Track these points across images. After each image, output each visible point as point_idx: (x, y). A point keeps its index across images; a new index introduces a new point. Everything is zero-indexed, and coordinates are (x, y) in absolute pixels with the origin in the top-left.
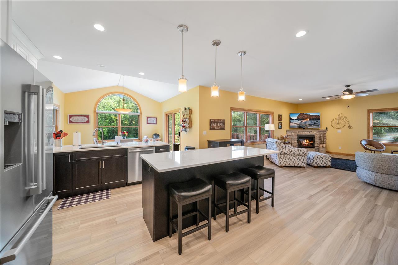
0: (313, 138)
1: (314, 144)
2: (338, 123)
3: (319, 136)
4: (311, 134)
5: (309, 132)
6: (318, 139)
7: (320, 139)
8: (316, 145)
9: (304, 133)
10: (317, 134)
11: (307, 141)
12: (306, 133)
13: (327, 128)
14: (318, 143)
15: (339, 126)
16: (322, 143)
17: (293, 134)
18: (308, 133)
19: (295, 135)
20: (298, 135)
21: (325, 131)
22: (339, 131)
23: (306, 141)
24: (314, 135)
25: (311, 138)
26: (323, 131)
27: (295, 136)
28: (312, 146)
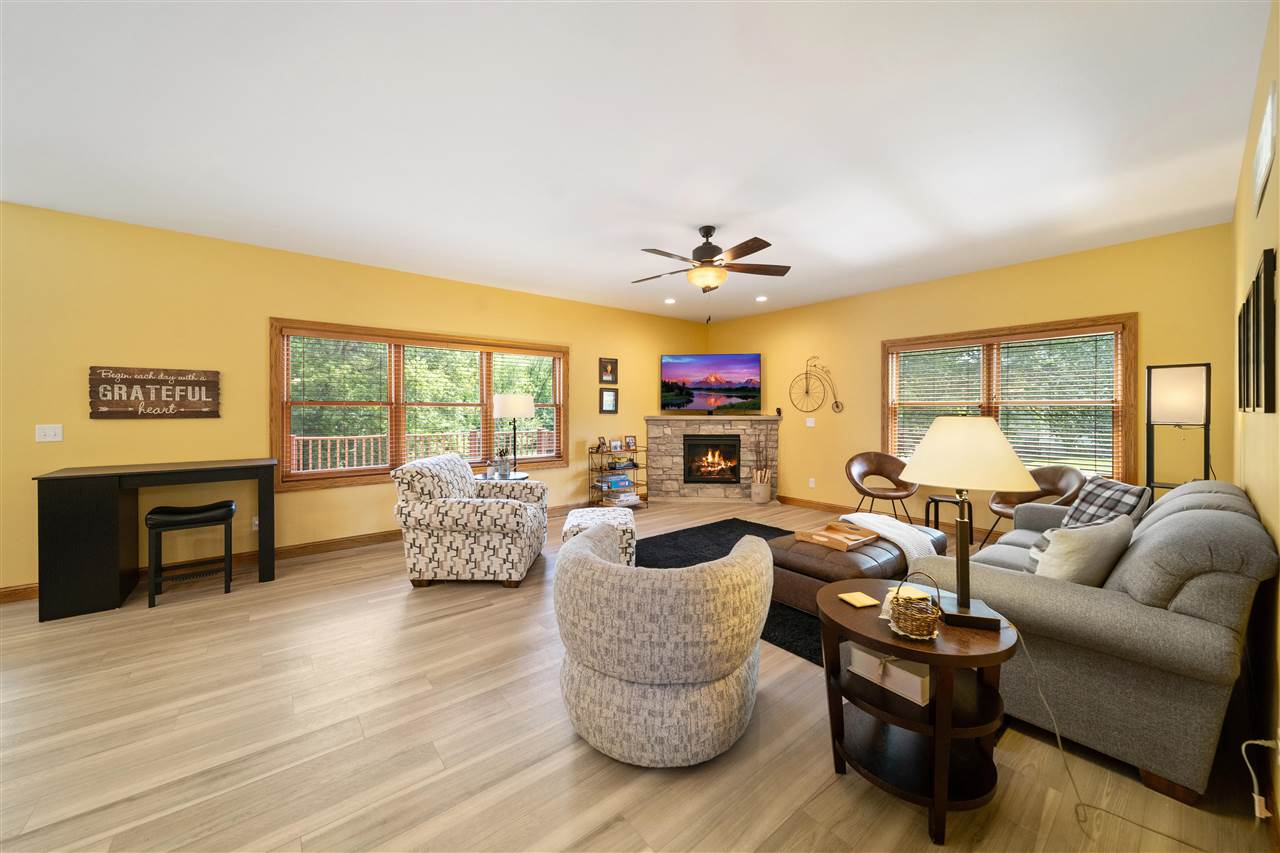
0: (734, 446)
1: (739, 469)
2: (807, 392)
3: (753, 439)
4: (727, 432)
5: (723, 423)
6: (751, 451)
7: (758, 450)
8: (744, 472)
9: (706, 430)
10: (748, 432)
11: (717, 459)
12: (711, 427)
13: (779, 411)
14: (751, 464)
15: (811, 403)
16: (763, 463)
17: (668, 431)
18: (718, 430)
19: (675, 437)
20: (685, 436)
21: (775, 422)
22: (810, 422)
23: (713, 456)
24: (739, 436)
25: (729, 446)
26: (767, 421)
27: (675, 440)
28: (731, 477)
